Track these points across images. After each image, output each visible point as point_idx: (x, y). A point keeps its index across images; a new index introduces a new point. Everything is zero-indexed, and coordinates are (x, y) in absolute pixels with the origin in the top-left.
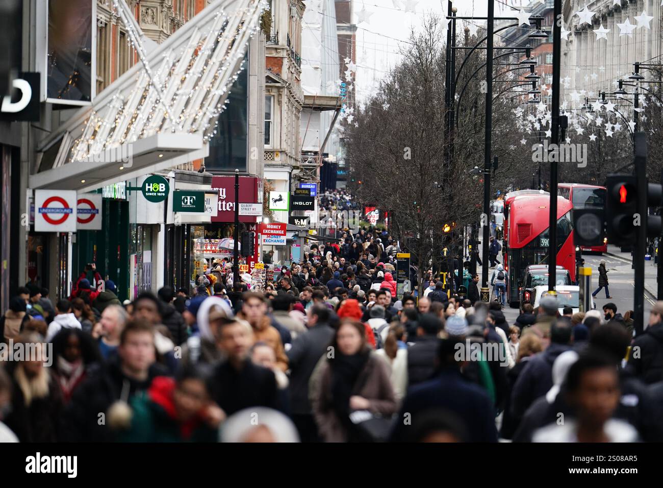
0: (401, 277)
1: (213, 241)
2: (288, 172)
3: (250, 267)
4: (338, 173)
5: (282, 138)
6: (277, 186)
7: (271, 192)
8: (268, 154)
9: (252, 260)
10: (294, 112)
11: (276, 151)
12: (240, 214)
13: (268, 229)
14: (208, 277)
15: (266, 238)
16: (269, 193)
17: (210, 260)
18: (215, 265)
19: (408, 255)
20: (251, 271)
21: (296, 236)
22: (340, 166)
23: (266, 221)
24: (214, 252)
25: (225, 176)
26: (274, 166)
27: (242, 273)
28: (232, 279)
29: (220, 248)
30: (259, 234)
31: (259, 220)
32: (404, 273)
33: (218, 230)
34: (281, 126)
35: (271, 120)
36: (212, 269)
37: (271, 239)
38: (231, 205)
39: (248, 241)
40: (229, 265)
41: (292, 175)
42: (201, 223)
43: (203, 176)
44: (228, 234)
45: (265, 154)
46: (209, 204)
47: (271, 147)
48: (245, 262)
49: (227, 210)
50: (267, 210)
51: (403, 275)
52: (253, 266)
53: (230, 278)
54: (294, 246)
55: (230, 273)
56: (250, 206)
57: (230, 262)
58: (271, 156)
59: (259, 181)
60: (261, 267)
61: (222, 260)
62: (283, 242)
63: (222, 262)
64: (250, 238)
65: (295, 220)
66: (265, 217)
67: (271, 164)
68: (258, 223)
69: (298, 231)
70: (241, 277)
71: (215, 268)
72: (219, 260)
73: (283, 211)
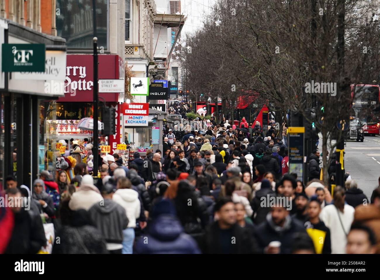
0: (294, 157)
1: (74, 121)
2: (146, 65)
3: (112, 148)
4: (171, 89)
5: (140, 35)
6: (136, 75)
7: (132, 78)
8: (128, 49)
9: (115, 141)
11: (135, 46)
12: (100, 91)
13: (130, 109)
14: (67, 160)
15: (128, 119)
17: (69, 142)
18: (75, 146)
19: (302, 130)
20: (113, 152)
21: (155, 119)
22: (172, 84)
23: (128, 101)
24: (74, 133)
25: (85, 54)
26: (133, 59)
27: (104, 154)
29: (80, 128)
30: (121, 115)
31: (121, 100)
32: (298, 151)
33: (79, 110)
35: (131, 19)
36: (72, 151)
37: (133, 120)
39: (109, 118)
40: (89, 146)
41: (149, 69)
42: (52, 96)
43: (53, 40)
44: (89, 114)
45: (125, 49)
46: (54, 64)
47: (131, 43)
48: (107, 143)
49: (87, 90)
50: (129, 93)
51: (296, 153)
52: (116, 147)
53: (91, 160)
54: (154, 128)
55: (90, 154)
56: (111, 82)
57: (90, 143)
58: (131, 50)
59: (121, 61)
60: (124, 148)
61: (84, 142)
62: (145, 123)
63: (83, 143)
64: (111, 114)
65: (152, 107)
66: (126, 99)
67: (130, 58)
68: (120, 104)
69: (157, 115)
70: (102, 159)
71: (75, 150)
72: (79, 141)
73: (142, 96)
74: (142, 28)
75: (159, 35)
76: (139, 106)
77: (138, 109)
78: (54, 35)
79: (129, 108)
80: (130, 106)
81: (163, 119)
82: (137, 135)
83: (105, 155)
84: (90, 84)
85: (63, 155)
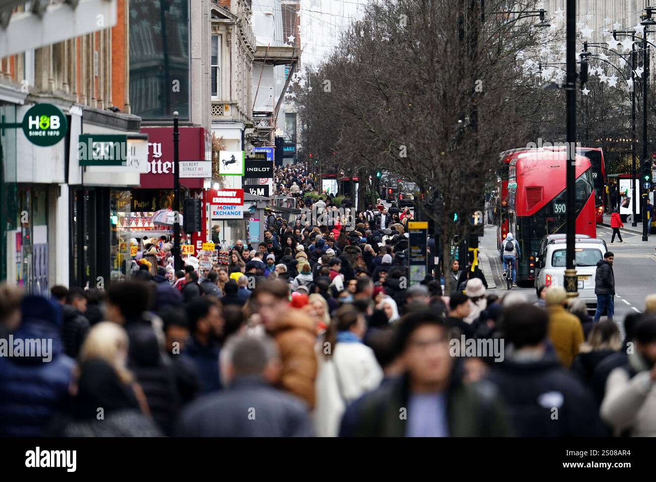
0: (415, 257)
1: (146, 214)
2: (241, 129)
3: (196, 248)
4: (285, 150)
5: (232, 88)
6: (227, 145)
7: (221, 152)
8: (216, 107)
9: (199, 239)
10: (245, 60)
11: (225, 104)
12: (181, 176)
13: (219, 197)
14: (139, 263)
15: (216, 210)
16: (218, 153)
17: (142, 240)
18: (148, 246)
19: (424, 225)
20: (197, 254)
21: (253, 207)
22: (286, 142)
23: (216, 186)
24: (147, 229)
25: (160, 127)
26: (222, 122)
27: (185, 256)
28: (172, 265)
29: (155, 223)
30: (208, 204)
31: (207, 185)
32: (420, 251)
33: (152, 200)
34: (231, 72)
35: (219, 65)
36: (145, 252)
37: (223, 210)
38: (170, 166)
39: (193, 213)
40: (167, 246)
41: (245, 134)
42: (126, 186)
43: (127, 119)
44: (166, 204)
45: (212, 107)
46: (134, 154)
47: (219, 99)
48: (189, 241)
49: (163, 173)
50: (217, 174)
51: (418, 253)
52: (201, 247)
53: (170, 264)
54: (251, 220)
55: (169, 256)
56: (195, 164)
57: (169, 242)
58: (220, 110)
59: (207, 134)
60: (211, 248)
61: (159, 240)
62: (240, 214)
63: (158, 242)
64: (196, 207)
65: (250, 189)
66: (214, 182)
67: (219, 120)
68: (206, 190)
69: (256, 202)
70: (184, 262)
71: (149, 251)
72: (153, 240)
73: (235, 176)
74: (235, 78)
75: (262, 78)
76: (231, 192)
77: (230, 197)
78: (128, 113)
79: (218, 195)
80: (220, 193)
81: (265, 207)
82: (228, 230)
83: (187, 257)
84: (167, 165)
85: (134, 257)
